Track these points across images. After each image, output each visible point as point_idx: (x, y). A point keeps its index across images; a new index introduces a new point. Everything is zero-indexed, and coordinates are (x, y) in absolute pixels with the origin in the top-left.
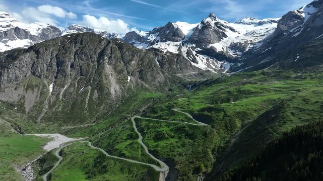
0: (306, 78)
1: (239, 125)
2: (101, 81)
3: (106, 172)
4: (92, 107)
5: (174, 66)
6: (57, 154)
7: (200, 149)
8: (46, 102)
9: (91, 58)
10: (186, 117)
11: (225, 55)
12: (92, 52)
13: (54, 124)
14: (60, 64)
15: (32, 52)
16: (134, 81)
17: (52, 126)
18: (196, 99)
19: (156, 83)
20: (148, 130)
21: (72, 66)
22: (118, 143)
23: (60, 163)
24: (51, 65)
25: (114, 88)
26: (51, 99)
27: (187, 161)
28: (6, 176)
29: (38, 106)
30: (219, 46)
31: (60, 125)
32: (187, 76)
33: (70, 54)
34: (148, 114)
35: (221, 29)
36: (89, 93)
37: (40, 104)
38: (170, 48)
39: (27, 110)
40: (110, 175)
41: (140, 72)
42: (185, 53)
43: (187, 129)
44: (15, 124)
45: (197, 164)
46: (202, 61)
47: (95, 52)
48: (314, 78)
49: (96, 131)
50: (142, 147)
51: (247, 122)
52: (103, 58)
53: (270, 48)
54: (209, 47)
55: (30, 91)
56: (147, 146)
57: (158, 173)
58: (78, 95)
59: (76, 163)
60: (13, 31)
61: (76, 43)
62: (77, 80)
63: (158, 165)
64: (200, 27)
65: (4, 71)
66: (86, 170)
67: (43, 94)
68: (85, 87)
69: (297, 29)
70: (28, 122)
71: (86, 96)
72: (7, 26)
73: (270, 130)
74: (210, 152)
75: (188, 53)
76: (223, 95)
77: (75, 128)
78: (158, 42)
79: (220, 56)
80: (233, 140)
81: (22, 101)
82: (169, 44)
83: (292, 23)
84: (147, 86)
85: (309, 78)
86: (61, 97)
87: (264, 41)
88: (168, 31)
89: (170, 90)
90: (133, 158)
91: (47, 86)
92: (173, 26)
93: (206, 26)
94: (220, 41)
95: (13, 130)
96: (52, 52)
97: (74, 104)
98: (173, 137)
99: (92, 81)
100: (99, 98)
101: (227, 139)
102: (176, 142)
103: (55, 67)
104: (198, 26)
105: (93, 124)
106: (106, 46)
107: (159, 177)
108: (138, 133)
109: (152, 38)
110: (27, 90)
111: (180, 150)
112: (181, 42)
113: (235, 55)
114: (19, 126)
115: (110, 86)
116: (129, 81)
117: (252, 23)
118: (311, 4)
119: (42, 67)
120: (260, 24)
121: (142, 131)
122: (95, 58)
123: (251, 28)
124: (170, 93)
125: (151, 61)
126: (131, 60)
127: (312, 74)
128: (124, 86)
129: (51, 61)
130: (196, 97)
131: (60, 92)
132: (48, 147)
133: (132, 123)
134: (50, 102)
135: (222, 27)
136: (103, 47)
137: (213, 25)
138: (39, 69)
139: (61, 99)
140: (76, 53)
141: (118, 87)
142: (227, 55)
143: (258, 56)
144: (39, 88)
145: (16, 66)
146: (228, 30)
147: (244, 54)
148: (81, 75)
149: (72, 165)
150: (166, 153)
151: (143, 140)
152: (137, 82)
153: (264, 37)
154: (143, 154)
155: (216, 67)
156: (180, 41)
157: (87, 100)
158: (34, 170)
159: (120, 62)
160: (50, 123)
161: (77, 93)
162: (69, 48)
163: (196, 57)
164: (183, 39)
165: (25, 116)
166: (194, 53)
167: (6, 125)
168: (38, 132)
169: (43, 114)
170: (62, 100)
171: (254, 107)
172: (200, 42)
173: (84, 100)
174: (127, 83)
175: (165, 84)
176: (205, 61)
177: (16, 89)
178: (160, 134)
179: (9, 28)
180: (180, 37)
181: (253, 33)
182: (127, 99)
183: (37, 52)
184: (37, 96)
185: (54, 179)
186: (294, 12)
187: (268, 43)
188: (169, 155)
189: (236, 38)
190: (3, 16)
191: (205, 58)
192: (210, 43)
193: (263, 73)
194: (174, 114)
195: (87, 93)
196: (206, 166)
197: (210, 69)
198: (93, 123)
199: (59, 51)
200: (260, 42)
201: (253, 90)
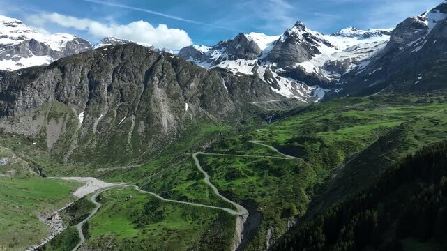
0: (431, 102)
1: (342, 158)
2: (148, 109)
3: (162, 219)
4: (137, 144)
5: (248, 92)
6: (93, 200)
7: (290, 188)
8: (75, 136)
9: (135, 77)
10: (269, 151)
11: (317, 78)
12: (137, 71)
13: (85, 165)
14: (93, 85)
15: (56, 69)
16: (193, 109)
17: (83, 167)
18: (281, 129)
19: (224, 112)
20: (217, 167)
21: (110, 89)
22: (175, 184)
23: (98, 210)
24: (81, 87)
25: (167, 119)
26: (82, 132)
27: (273, 202)
28: (28, 225)
29: (64, 142)
30: (309, 66)
31: (94, 167)
32: (266, 104)
33: (107, 72)
34: (215, 149)
35: (312, 42)
36: (133, 125)
37: (67, 139)
38: (242, 67)
39: (49, 146)
40: (168, 222)
41: (202, 98)
42: (263, 74)
43: (271, 164)
44: (34, 163)
45: (287, 205)
46: (286, 86)
47: (141, 70)
48: (443, 102)
49: (143, 174)
50: (210, 188)
51: (352, 154)
52: (152, 78)
53: (381, 68)
54: (294, 67)
55: (53, 121)
56: (217, 186)
57: (234, 217)
58: (118, 127)
59: (120, 210)
60: (27, 45)
61: (115, 57)
62: (116, 108)
63: (234, 208)
64: (282, 40)
65: (19, 94)
66: (135, 218)
67: (70, 125)
68: (127, 117)
69: (417, 42)
70: (52, 161)
71: (129, 128)
72: (20, 38)
73: (386, 158)
74: (303, 191)
75: (267, 75)
76: (318, 124)
77: (114, 170)
78: (225, 59)
79: (310, 80)
80: (335, 176)
81: (43, 134)
82: (240, 63)
83: (410, 34)
84: (211, 116)
85: (436, 102)
86: (94, 130)
87: (372, 59)
88: (239, 45)
89: (243, 122)
90: (198, 202)
91: (76, 115)
92: (245, 38)
93: (290, 38)
94: (311, 59)
95: (31, 171)
96: (83, 70)
97: (113, 138)
98: (251, 175)
99: (136, 109)
100: (145, 131)
101: (327, 175)
102: (257, 181)
103: (86, 89)
104: (280, 38)
105: (139, 166)
106: (155, 63)
107: (235, 222)
108: (204, 172)
109: (216, 55)
110: (49, 119)
111: (263, 190)
112: (256, 60)
113: (331, 78)
114: (39, 166)
115: (162, 116)
116: (186, 109)
117: (355, 35)
118: (437, 8)
119: (69, 90)
120: (366, 36)
121: (208, 169)
122: (141, 77)
123: (353, 42)
124: (243, 126)
125: (216, 83)
126: (190, 82)
127: (440, 97)
128: (180, 117)
129: (81, 81)
130: (281, 127)
131: (93, 123)
132: (79, 193)
133: (194, 161)
134: (79, 136)
135: (313, 40)
136: (151, 64)
137: (300, 37)
138: (66, 92)
139: (94, 132)
140: (115, 71)
141: (171, 117)
142: (320, 78)
143: (363, 79)
144: (65, 117)
145: (35, 88)
146: (321, 44)
147: (344, 77)
148: (122, 100)
149: (115, 212)
150: (244, 194)
151: (210, 180)
152: (197, 110)
153: (371, 54)
154: (212, 196)
155: (305, 94)
156: (255, 58)
157: (130, 134)
158: (63, 220)
159: (175, 85)
160: (80, 163)
161: (117, 124)
162: (106, 64)
163: (277, 80)
164: (259, 56)
165: (47, 154)
166: (275, 75)
167: (23, 164)
168: (65, 174)
169: (71, 152)
170: (96, 133)
171: (362, 136)
172: (283, 60)
173: (126, 134)
174: (184, 112)
175: (236, 114)
176: (289, 85)
177: (34, 118)
178: (234, 172)
179: (21, 41)
180: (256, 53)
181: (356, 48)
182: (184, 134)
183: (63, 69)
184: (62, 128)
185: (92, 229)
186: (413, 19)
187: (377, 61)
188: (247, 196)
189: (332, 55)
190: (14, 24)
191: (290, 82)
192: (297, 61)
193: (372, 98)
194: (252, 148)
195: (131, 125)
196: (299, 208)
197: (296, 97)
198: (139, 163)
199: (92, 68)
200: (366, 60)
201: (359, 117)
